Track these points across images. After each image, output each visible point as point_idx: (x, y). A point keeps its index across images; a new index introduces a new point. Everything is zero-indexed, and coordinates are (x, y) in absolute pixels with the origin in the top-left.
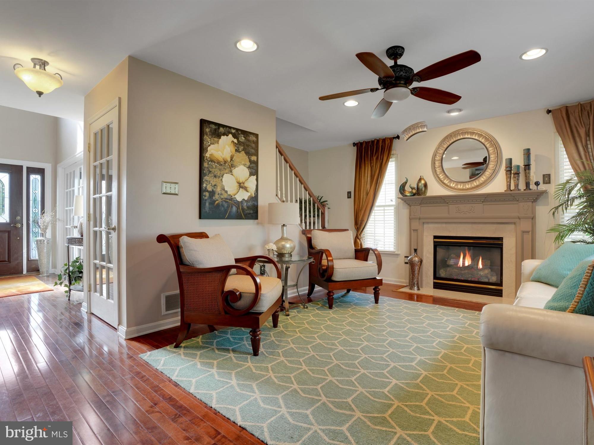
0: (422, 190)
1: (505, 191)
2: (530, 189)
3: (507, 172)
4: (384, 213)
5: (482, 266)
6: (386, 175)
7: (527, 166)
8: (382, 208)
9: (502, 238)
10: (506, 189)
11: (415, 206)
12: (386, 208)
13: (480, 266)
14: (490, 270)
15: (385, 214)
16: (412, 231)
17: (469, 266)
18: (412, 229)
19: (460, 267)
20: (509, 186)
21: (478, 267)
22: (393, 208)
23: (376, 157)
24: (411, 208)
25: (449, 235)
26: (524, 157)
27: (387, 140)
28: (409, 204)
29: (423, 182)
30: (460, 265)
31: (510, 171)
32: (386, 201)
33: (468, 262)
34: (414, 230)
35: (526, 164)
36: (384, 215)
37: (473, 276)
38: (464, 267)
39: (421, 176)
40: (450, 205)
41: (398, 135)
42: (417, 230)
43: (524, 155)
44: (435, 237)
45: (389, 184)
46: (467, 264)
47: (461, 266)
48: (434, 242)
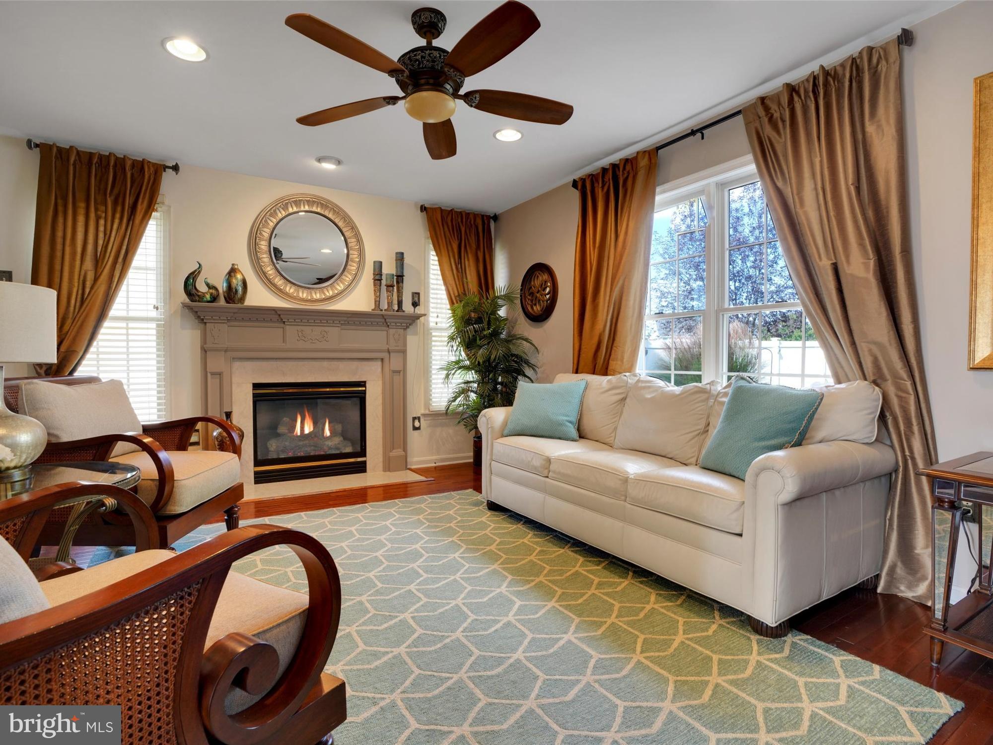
0: (236, 291)
1: (373, 310)
2: (404, 311)
3: (376, 281)
4: (127, 335)
5: (331, 433)
6: (140, 247)
7: (400, 278)
8: (123, 325)
9: (365, 382)
10: (373, 307)
11: (216, 325)
12: (131, 325)
13: (327, 433)
14: (341, 439)
15: (131, 338)
16: (209, 375)
17: (310, 433)
18: (208, 370)
19: (297, 436)
20: (377, 303)
21: (323, 435)
22: (153, 325)
23: (113, 198)
24: (205, 330)
25: (284, 382)
26: (396, 263)
27: (149, 168)
28: (203, 320)
29: (239, 276)
30: (297, 434)
31: (380, 280)
32: (131, 307)
33: (308, 428)
34: (213, 374)
35: (399, 274)
36: (128, 341)
37: (316, 449)
38: (303, 436)
39: (233, 265)
40: (287, 327)
41: (177, 164)
42: (220, 374)
43: (396, 260)
44: (256, 386)
45: (146, 269)
46: (307, 431)
47: (299, 434)
48: (255, 395)
